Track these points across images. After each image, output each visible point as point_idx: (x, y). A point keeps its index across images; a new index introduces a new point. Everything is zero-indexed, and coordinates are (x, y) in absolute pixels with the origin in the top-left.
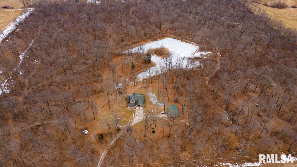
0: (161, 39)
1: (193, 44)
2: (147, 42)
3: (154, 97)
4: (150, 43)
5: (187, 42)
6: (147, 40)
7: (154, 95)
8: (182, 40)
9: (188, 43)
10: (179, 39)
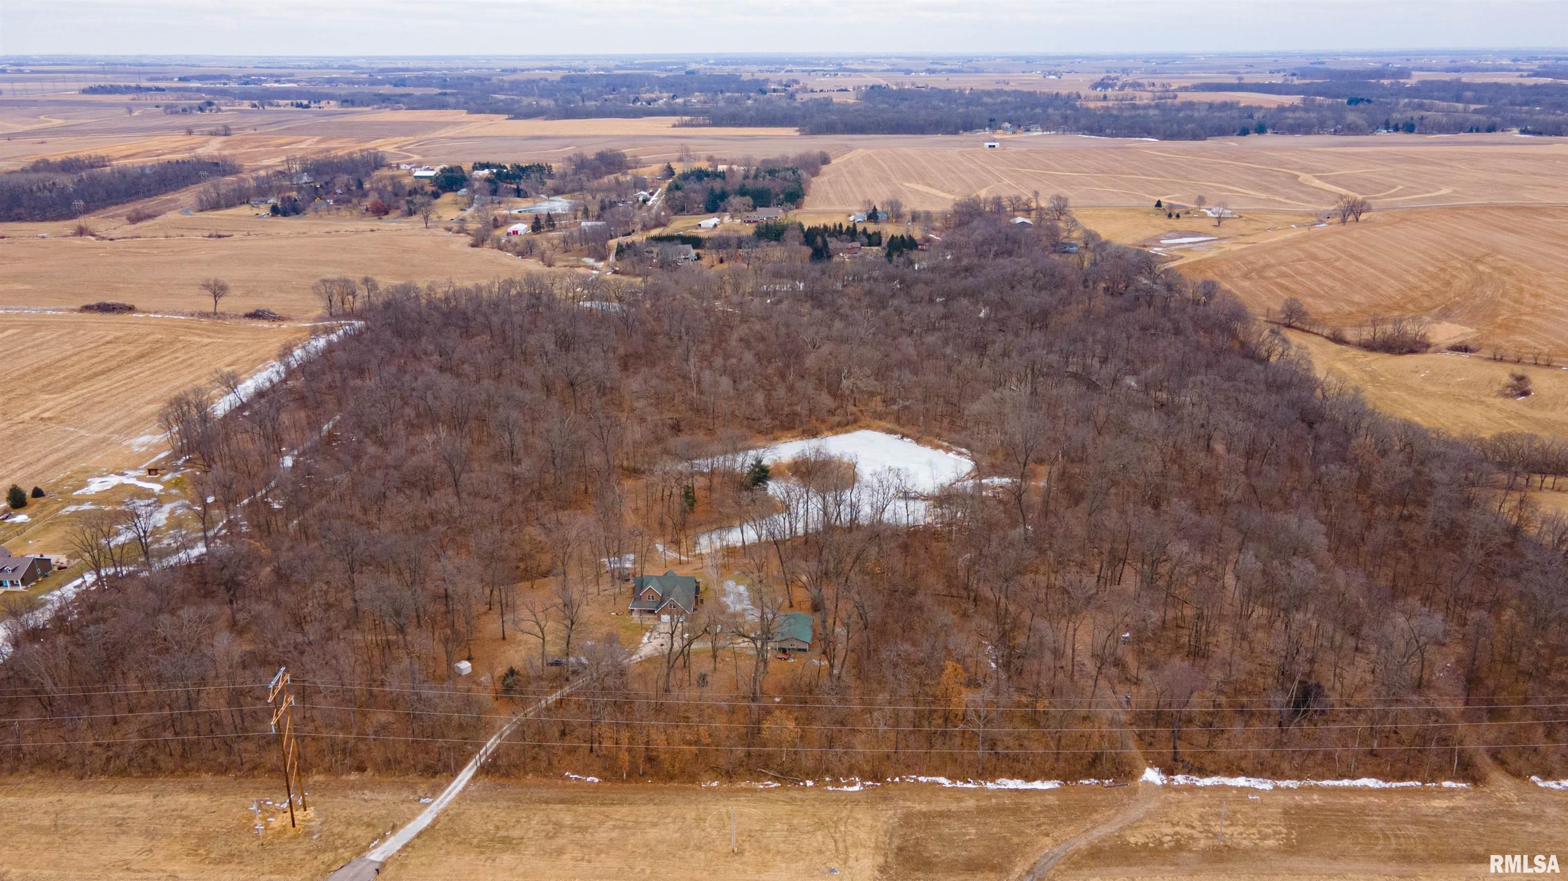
0: (837, 434)
1: (960, 453)
2: (776, 439)
3: (740, 594)
4: (789, 444)
5: (938, 447)
6: (777, 433)
7: (742, 588)
8: (918, 441)
9: (941, 451)
10: (908, 436)
